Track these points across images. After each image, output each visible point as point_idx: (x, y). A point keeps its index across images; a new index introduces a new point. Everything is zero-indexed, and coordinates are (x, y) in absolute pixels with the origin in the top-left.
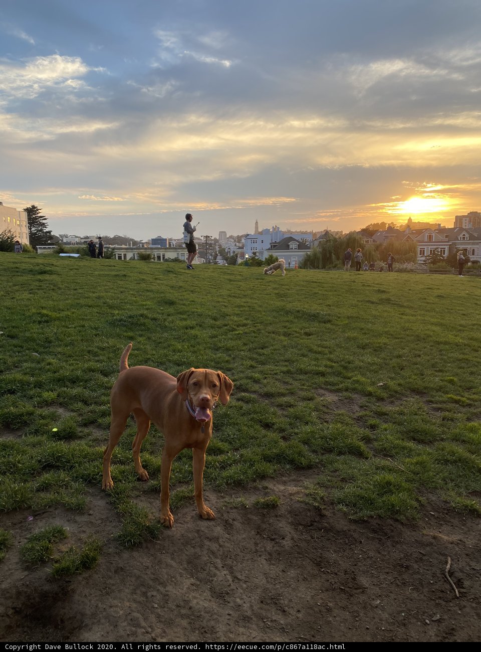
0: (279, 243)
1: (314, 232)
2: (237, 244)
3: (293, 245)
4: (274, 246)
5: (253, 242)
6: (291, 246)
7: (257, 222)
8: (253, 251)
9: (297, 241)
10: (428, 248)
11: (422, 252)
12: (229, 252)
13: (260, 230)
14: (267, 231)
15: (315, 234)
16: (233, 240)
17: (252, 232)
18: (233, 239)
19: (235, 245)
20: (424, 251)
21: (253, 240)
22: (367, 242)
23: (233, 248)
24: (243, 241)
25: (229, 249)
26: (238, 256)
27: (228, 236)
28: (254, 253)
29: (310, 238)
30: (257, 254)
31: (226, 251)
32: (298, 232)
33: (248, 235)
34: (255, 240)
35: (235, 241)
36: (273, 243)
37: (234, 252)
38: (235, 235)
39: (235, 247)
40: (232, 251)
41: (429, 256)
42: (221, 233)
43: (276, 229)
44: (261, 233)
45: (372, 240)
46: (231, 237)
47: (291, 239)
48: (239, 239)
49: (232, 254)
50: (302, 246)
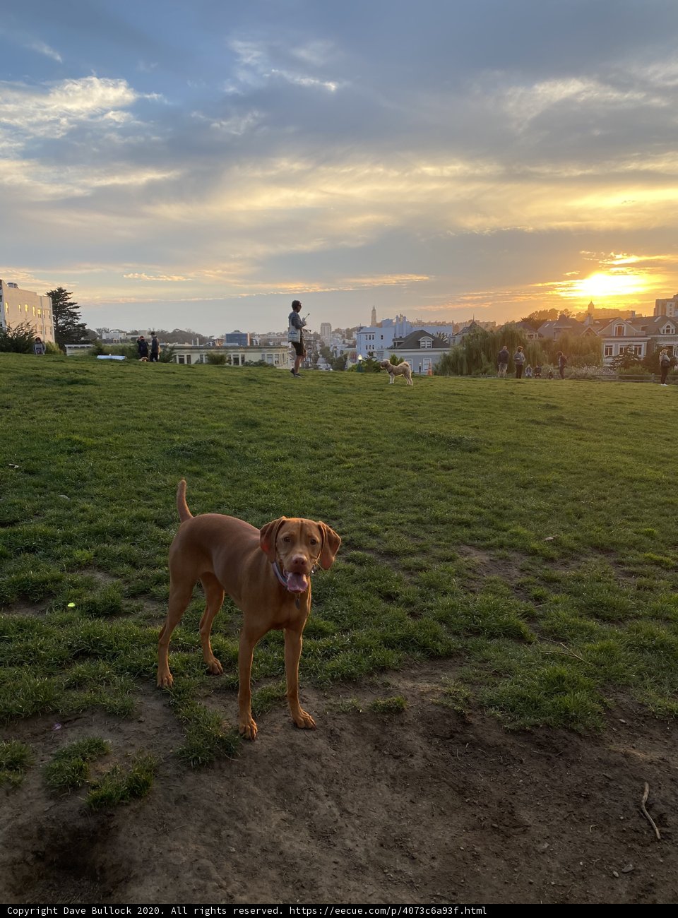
0: (405, 339)
1: (455, 323)
2: (347, 341)
3: (425, 342)
4: (399, 343)
5: (368, 337)
6: (423, 343)
7: (374, 310)
8: (369, 350)
9: (432, 336)
10: (616, 346)
11: (608, 352)
12: (336, 352)
13: (379, 321)
14: (388, 322)
15: (456, 327)
16: (340, 336)
17: (367, 324)
18: (341, 333)
19: (344, 342)
20: (611, 349)
21: (368, 335)
22: (531, 336)
23: (340, 347)
24: (355, 336)
25: (336, 347)
26: (348, 358)
27: (333, 330)
28: (371, 354)
29: (449, 332)
30: (375, 355)
31: (331, 350)
32: (432, 324)
33: (362, 328)
34: (372, 335)
35: (343, 336)
36: (397, 339)
37: (342, 352)
38: (344, 328)
39: (343, 345)
40: (339, 351)
41: (618, 356)
42: (323, 325)
43: (401, 319)
44: (380, 325)
45: (537, 334)
46: (338, 331)
47: (423, 333)
48: (349, 333)
49: (339, 355)
50: (438, 343)
